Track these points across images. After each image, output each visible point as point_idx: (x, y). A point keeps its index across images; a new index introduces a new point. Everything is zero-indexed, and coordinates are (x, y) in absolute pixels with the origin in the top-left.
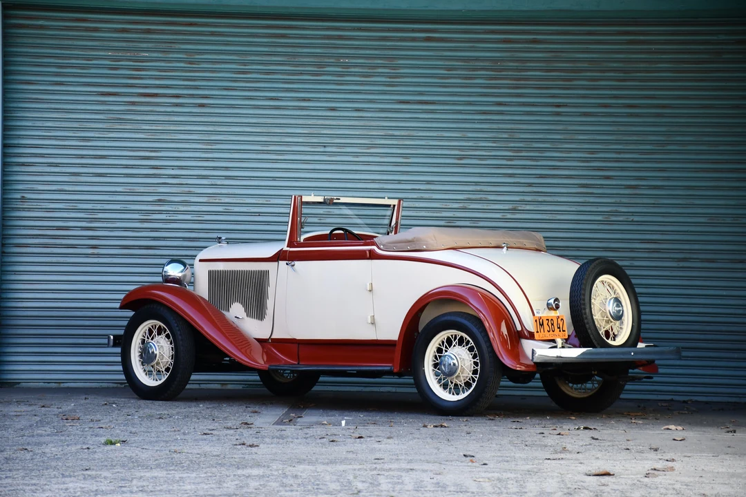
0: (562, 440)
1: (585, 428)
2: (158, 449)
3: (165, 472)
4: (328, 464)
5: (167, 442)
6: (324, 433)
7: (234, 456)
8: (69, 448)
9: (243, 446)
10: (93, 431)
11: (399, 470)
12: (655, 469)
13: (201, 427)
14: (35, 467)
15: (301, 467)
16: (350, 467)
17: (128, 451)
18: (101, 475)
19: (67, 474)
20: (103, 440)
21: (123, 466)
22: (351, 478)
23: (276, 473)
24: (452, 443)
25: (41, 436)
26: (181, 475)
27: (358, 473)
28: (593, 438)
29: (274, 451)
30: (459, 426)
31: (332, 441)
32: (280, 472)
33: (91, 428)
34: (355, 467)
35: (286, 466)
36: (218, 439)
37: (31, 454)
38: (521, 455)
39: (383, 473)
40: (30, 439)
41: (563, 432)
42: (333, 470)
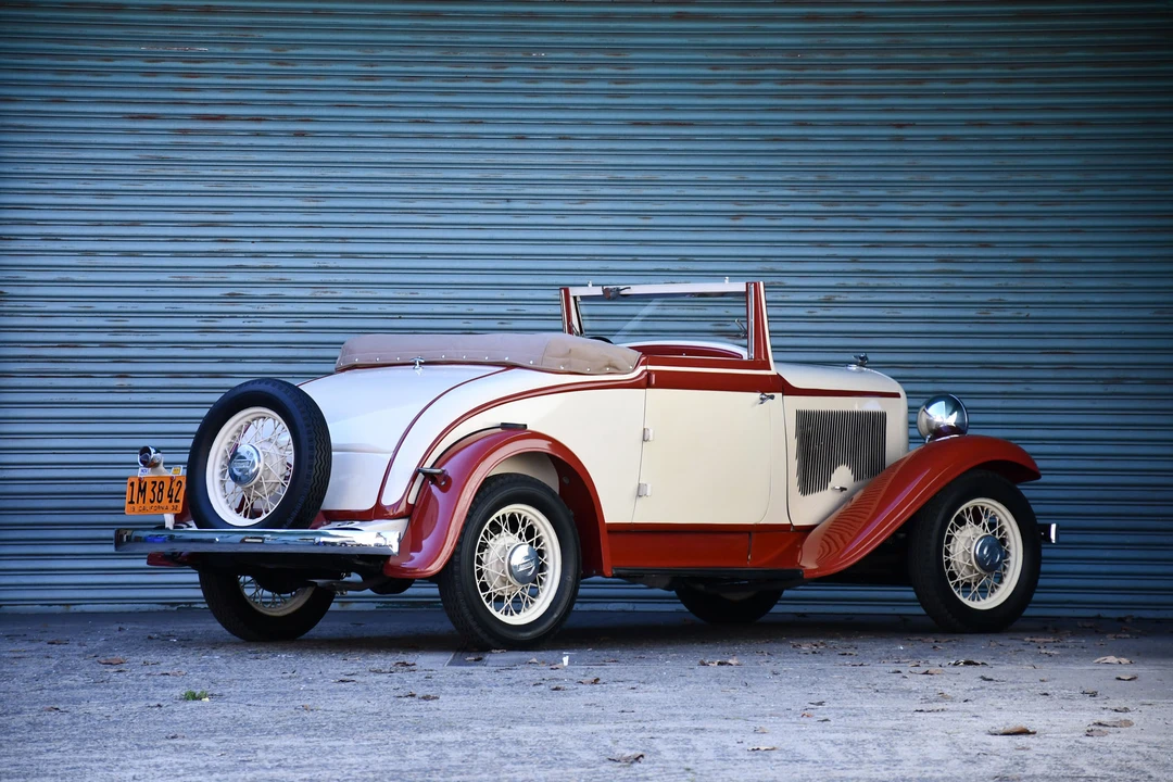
0: (933, 682)
1: (968, 663)
2: (274, 704)
3: (302, 740)
4: (562, 723)
5: (285, 694)
6: (537, 678)
7: (403, 714)
8: (127, 706)
9: (413, 699)
10: (155, 680)
11: (682, 730)
12: (1100, 724)
13: (330, 671)
14: (84, 736)
15: (521, 729)
16: (601, 727)
17: (225, 710)
18: (200, 744)
19: (144, 744)
20: (177, 692)
21: (228, 731)
22: (609, 743)
23: (484, 738)
24: (754, 688)
25: (73, 689)
26: (331, 743)
27: (618, 736)
28: (984, 679)
29: (466, 705)
30: (757, 663)
31: (556, 689)
32: (490, 736)
33: (149, 675)
34: (608, 727)
35: (495, 727)
36: (367, 689)
37: (67, 715)
38: (873, 706)
39: (658, 735)
40: (55, 693)
41: (932, 670)
42: (574, 733)
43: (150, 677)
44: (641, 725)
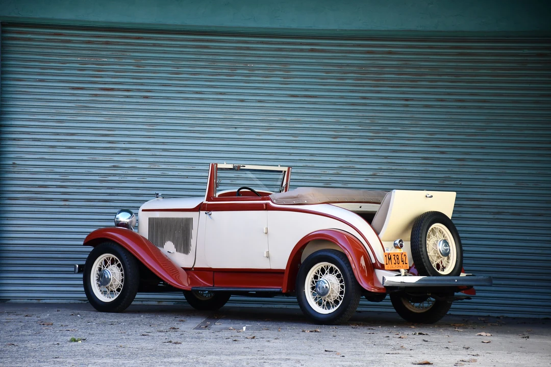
0: (401, 341)
1: (420, 334)
2: (109, 344)
3: (112, 360)
4: (229, 355)
5: (115, 340)
6: (229, 336)
7: (163, 350)
8: (44, 344)
9: (170, 343)
10: (62, 333)
11: (280, 359)
12: (463, 361)
13: (141, 331)
14: (19, 356)
15: (210, 357)
16: (246, 357)
17: (86, 346)
18: (66, 361)
19: (42, 360)
20: (69, 338)
21: (82, 356)
23: (192, 361)
24: (322, 342)
25: (25, 336)
26: (123, 362)
27: (249, 361)
28: (424, 341)
29: (192, 346)
30: (328, 332)
31: (235, 341)
32: (195, 360)
33: (60, 330)
34: (248, 357)
35: (199, 356)
36: (153, 339)
37: (17, 347)
38: (370, 351)
39: (268, 361)
40: (16, 337)
41: (402, 337)
42: (233, 359)
43: (61, 332)
44: (263, 357)
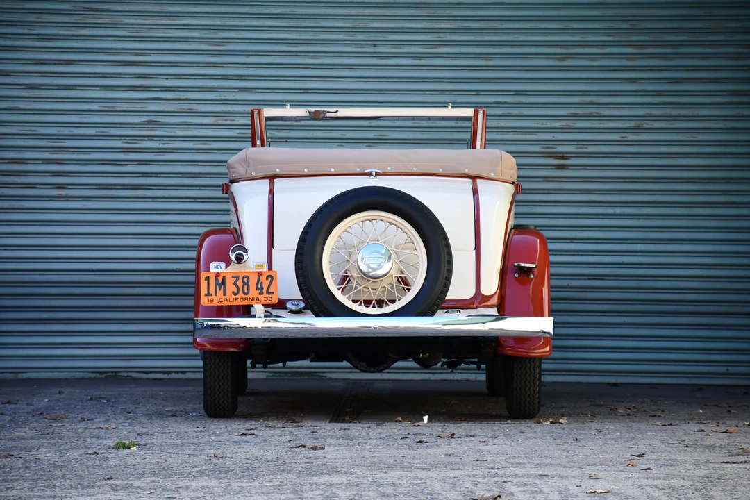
0: (733, 439)
2: (190, 453)
3: (216, 481)
4: (428, 469)
5: (198, 445)
6: (403, 432)
7: (296, 461)
8: (70, 453)
9: (303, 449)
10: (91, 433)
11: (529, 476)
14: (36, 477)
15: (395, 474)
16: (461, 472)
17: (151, 457)
18: (132, 484)
19: (86, 483)
20: (111, 443)
21: (154, 474)
22: (470, 486)
23: (365, 481)
24: (583, 443)
25: (24, 439)
29: (347, 454)
30: (583, 423)
31: (420, 442)
32: (370, 479)
33: (86, 428)
34: (467, 473)
35: (374, 472)
36: (265, 441)
37: (21, 461)
38: (686, 458)
39: (509, 479)
40: (10, 443)
41: (731, 429)
42: (439, 477)
43: (87, 431)
44: (494, 471)
